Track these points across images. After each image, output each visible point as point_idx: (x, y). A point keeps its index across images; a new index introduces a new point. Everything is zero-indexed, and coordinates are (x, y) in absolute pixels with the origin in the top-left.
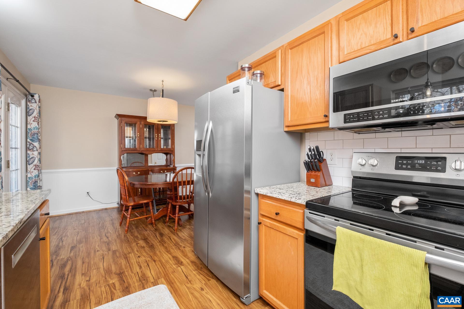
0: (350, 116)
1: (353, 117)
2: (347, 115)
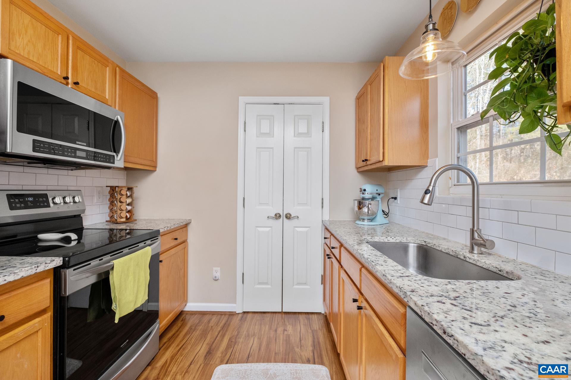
0: (40, 144)
1: (44, 146)
2: (37, 142)
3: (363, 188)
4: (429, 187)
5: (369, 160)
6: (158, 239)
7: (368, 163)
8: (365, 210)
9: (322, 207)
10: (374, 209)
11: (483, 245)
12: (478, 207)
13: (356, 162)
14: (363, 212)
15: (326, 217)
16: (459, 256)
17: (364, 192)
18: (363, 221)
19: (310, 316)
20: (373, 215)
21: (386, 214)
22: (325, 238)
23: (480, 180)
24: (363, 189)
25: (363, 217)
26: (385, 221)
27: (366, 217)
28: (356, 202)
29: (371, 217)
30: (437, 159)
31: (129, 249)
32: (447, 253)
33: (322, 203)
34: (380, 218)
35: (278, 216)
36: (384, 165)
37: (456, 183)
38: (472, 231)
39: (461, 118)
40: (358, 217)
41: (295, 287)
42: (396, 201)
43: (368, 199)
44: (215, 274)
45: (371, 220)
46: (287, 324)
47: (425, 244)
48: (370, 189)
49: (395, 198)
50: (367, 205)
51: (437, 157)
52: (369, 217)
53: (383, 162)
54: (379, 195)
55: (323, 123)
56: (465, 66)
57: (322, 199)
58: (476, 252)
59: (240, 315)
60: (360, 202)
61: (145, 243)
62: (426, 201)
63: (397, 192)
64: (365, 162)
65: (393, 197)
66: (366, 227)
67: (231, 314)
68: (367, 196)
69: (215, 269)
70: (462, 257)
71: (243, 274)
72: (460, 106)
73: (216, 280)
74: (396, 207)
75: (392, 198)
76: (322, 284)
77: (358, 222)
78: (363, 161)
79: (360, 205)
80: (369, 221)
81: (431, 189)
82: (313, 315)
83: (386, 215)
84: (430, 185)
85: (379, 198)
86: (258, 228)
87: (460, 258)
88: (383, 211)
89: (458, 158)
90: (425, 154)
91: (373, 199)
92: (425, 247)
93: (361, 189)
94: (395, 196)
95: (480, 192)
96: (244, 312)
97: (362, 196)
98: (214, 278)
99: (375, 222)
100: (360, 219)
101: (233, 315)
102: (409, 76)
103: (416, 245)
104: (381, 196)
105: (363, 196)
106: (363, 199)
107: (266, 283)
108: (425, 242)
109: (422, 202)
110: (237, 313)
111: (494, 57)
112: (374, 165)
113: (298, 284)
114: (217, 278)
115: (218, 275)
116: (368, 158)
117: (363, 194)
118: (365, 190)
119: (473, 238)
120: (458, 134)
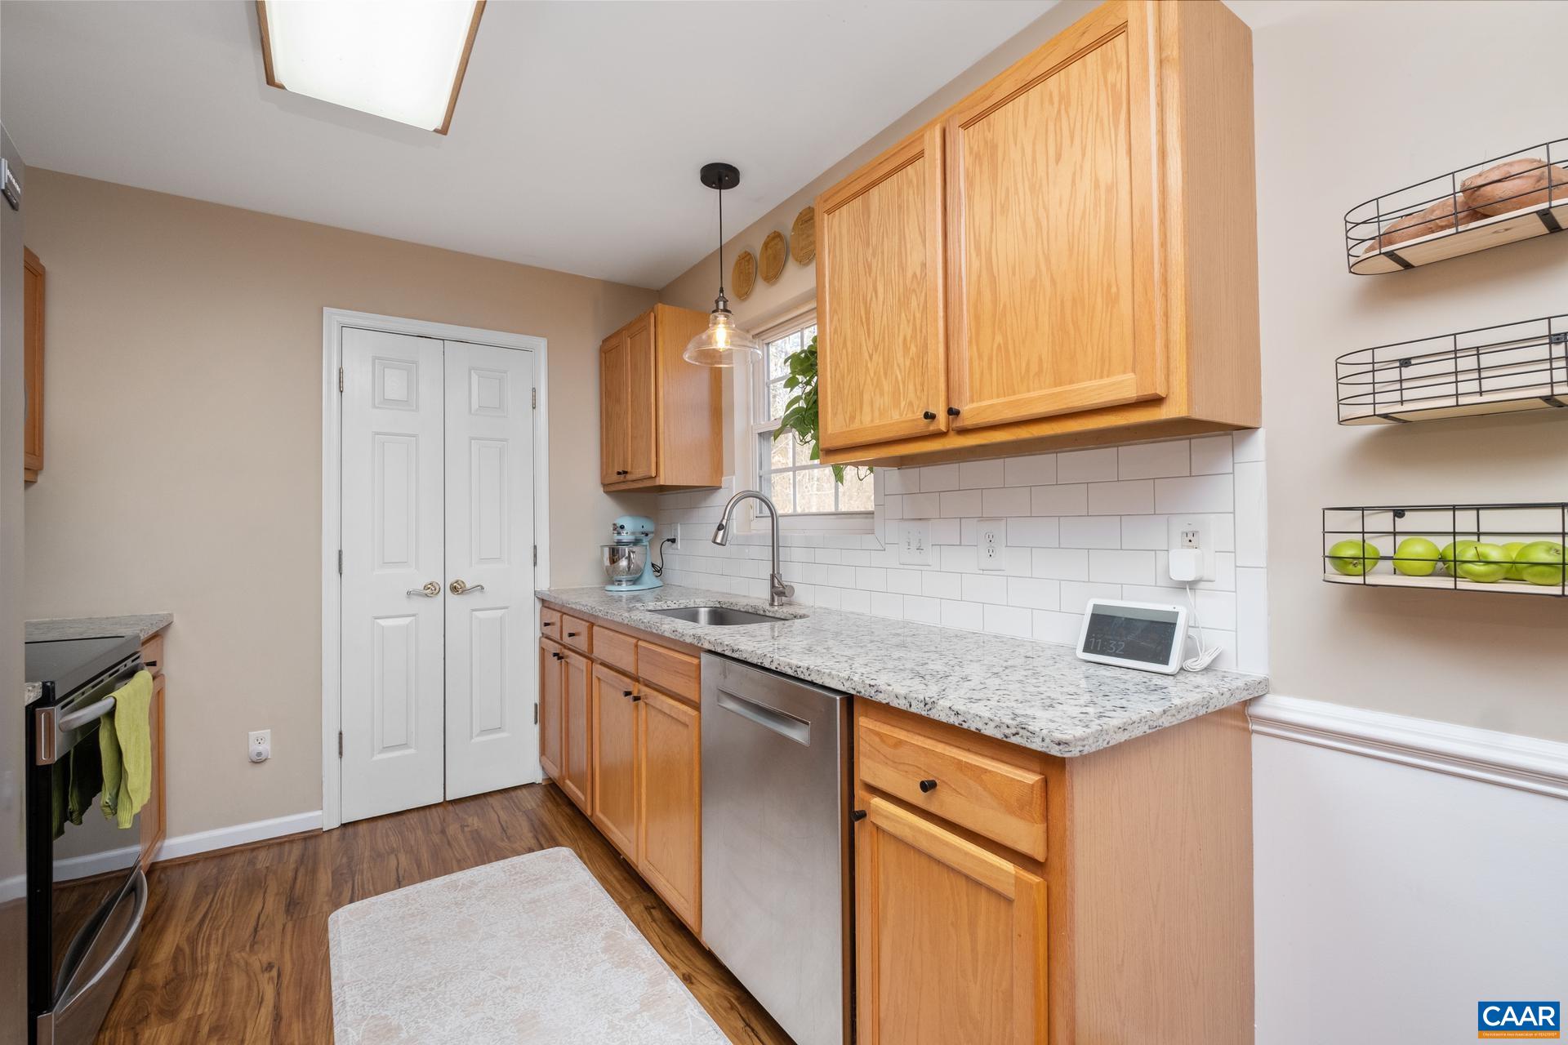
3: (620, 522)
4: (722, 521)
5: (631, 473)
6: (138, 657)
7: (629, 477)
8: (624, 563)
9: (535, 564)
10: (639, 562)
11: (782, 594)
12: (778, 547)
13: (602, 473)
14: (619, 567)
15: (544, 585)
16: (758, 612)
17: (620, 530)
18: (618, 585)
19: (513, 794)
20: (636, 573)
21: (658, 570)
22: (546, 624)
23: (780, 511)
24: (618, 525)
25: (619, 578)
26: (658, 583)
27: (624, 578)
28: (607, 550)
29: (633, 576)
30: (734, 477)
31: (110, 676)
32: (746, 612)
33: (535, 556)
34: (649, 579)
35: (430, 590)
36: (657, 484)
37: (758, 515)
38: (773, 576)
39: (764, 421)
40: (611, 578)
41: (476, 740)
42: (674, 545)
43: (627, 544)
44: (254, 748)
45: (635, 582)
46: (466, 817)
47: (719, 606)
48: (631, 525)
49: (673, 541)
50: (627, 555)
51: (734, 473)
52: (629, 577)
53: (657, 479)
54: (647, 535)
55: (534, 390)
56: (769, 344)
57: (535, 547)
58: (776, 604)
59: (336, 834)
60: (613, 549)
61: (125, 666)
62: (719, 540)
63: (676, 529)
64: (622, 476)
65: (669, 538)
66: (624, 595)
67: (311, 837)
68: (625, 537)
69: (253, 734)
70: (762, 613)
71: (341, 734)
72: (762, 399)
73: (258, 761)
74: (674, 558)
75: (668, 540)
76: (536, 723)
77: (610, 588)
78: (619, 473)
79: (614, 555)
80: (629, 583)
81: (724, 523)
82: (519, 792)
83: (658, 572)
84: (724, 518)
85: (645, 542)
86: (378, 621)
87: (759, 615)
88: (653, 565)
89: (760, 477)
90: (718, 468)
91: (636, 542)
92: (719, 610)
93: (614, 525)
94: (673, 537)
95: (780, 527)
96: (344, 825)
97: (617, 537)
98: (255, 758)
99: (640, 584)
100: (612, 583)
101: (316, 836)
102: (696, 360)
103: (706, 609)
104: (650, 536)
105: (619, 537)
106: (619, 543)
107: (405, 746)
108: (719, 602)
109: (714, 542)
110: (324, 830)
111: (788, 363)
112: (640, 482)
113: (484, 732)
114: (263, 757)
115: (265, 748)
116: (629, 470)
117: (619, 533)
118: (622, 527)
119: (773, 586)
120: (760, 442)
